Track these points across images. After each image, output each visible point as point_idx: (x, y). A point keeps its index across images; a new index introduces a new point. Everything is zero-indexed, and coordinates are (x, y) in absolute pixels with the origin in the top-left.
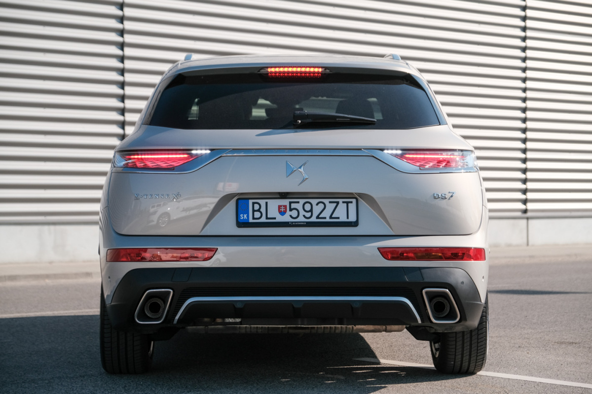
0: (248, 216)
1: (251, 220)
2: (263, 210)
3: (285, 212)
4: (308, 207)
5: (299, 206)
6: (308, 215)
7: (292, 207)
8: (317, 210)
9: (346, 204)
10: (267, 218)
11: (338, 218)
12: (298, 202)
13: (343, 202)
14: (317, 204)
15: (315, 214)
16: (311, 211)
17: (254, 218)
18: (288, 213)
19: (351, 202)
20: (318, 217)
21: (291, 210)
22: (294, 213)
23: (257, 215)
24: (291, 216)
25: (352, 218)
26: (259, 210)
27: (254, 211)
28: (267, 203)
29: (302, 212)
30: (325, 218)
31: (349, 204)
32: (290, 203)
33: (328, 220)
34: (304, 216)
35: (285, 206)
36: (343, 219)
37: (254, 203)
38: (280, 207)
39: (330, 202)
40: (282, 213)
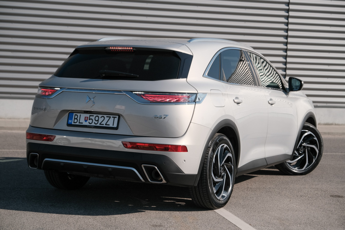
0: (72, 121)
1: (73, 123)
2: (78, 119)
3: (87, 120)
4: (97, 118)
5: (93, 118)
6: (96, 122)
7: (90, 118)
8: (101, 120)
9: (113, 118)
10: (79, 123)
11: (109, 125)
12: (93, 116)
13: (113, 117)
14: (101, 117)
15: (100, 122)
16: (98, 121)
17: (74, 122)
18: (88, 121)
19: (116, 117)
20: (100, 124)
21: (90, 119)
22: (91, 121)
23: (76, 121)
24: (89, 122)
25: (115, 126)
26: (77, 119)
27: (75, 119)
28: (80, 115)
29: (94, 121)
30: (103, 124)
31: (115, 118)
32: (90, 116)
33: (104, 125)
34: (95, 123)
35: (88, 117)
36: (111, 126)
37: (75, 115)
38: (85, 117)
39: (107, 117)
40: (86, 121)
